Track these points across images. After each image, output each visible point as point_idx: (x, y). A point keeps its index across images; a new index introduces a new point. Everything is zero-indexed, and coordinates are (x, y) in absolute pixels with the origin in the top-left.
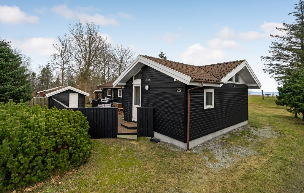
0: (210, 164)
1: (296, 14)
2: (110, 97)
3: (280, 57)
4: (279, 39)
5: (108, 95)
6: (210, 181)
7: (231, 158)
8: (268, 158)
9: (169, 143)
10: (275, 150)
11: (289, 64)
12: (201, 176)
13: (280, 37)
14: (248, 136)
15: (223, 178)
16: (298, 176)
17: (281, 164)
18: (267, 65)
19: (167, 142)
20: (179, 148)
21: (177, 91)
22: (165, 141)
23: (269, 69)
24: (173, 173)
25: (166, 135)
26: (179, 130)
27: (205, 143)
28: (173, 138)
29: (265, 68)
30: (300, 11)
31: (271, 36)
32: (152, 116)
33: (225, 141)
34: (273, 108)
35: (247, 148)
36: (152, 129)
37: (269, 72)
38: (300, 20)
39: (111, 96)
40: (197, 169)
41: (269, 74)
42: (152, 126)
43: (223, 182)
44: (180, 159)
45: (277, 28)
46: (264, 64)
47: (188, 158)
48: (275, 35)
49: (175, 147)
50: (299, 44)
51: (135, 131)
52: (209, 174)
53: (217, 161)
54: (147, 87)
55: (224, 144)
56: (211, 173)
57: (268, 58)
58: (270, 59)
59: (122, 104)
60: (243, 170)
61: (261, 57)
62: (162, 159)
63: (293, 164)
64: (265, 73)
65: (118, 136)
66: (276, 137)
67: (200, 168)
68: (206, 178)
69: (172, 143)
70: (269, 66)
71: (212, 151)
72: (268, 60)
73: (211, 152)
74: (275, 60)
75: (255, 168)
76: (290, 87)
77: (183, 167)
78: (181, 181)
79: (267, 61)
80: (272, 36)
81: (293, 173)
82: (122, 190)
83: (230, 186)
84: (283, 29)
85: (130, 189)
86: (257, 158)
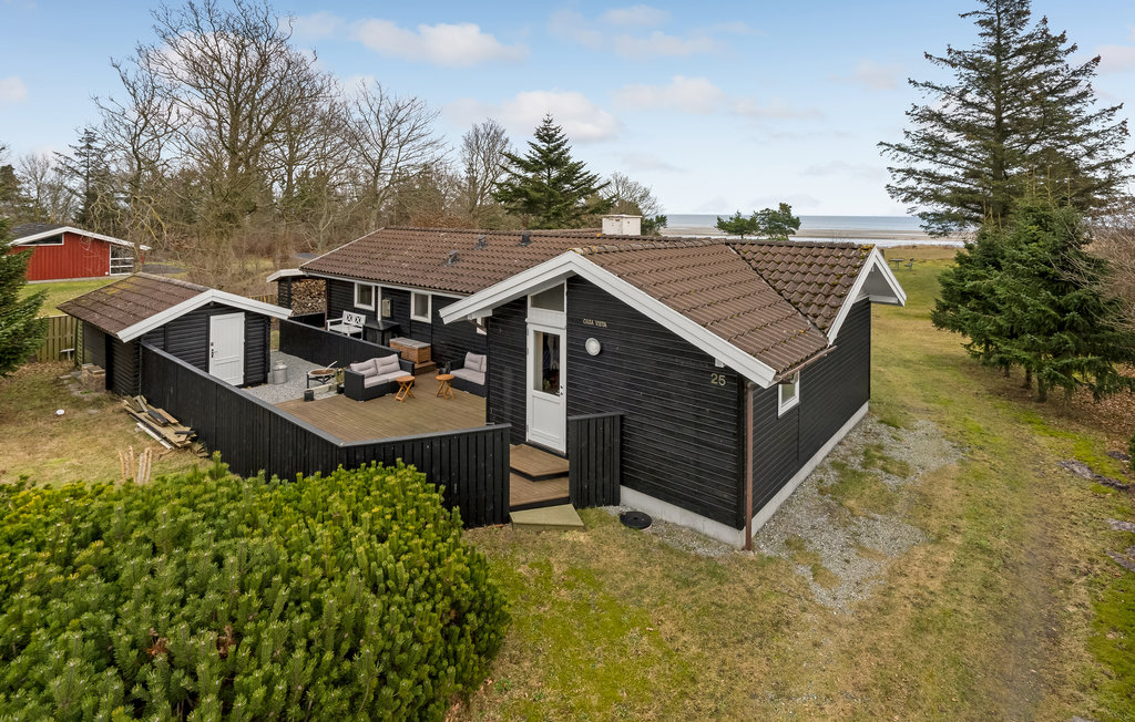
0: (820, 593)
1: (983, 17)
2: (371, 316)
3: (936, 146)
4: (935, 93)
5: (357, 305)
6: (843, 652)
7: (866, 563)
8: (951, 552)
9: (684, 527)
10: (960, 518)
11: (961, 171)
12: (817, 638)
13: (936, 88)
14: (884, 469)
15: (869, 638)
16: (1023, 600)
17: (984, 569)
18: (898, 171)
19: (672, 521)
20: (720, 543)
21: (713, 382)
22: (664, 519)
23: (903, 186)
24: (746, 638)
25: (671, 503)
26: (719, 493)
27: (779, 513)
28: (696, 512)
29: (893, 184)
30: (993, 11)
31: (910, 82)
32: (617, 440)
33: (832, 499)
34: (917, 316)
35: (894, 519)
36: (617, 479)
37: (904, 195)
38: (992, 40)
39: (372, 308)
40: (798, 616)
41: (905, 200)
42: (617, 472)
43: (874, 649)
44: (741, 589)
45: (927, 56)
46: (890, 168)
47: (760, 578)
48: (924, 82)
49: (706, 540)
50: (989, 111)
51: (561, 488)
52: (831, 627)
53: (834, 579)
54: (593, 347)
55: (830, 510)
56: (836, 623)
57: (901, 149)
58: (906, 154)
59: (432, 346)
60: (906, 602)
61: (881, 144)
62: (693, 593)
63: (1008, 561)
64: (893, 197)
65: (516, 517)
66: (954, 466)
67: (804, 610)
68: (829, 642)
69: (692, 526)
70: (902, 175)
71: (810, 542)
72: (902, 155)
73: (810, 548)
74: (922, 157)
75: (932, 593)
76: (975, 286)
77: (762, 615)
78: (776, 662)
79: (897, 159)
80: (916, 84)
81: (1011, 595)
82: (647, 716)
83: (892, 660)
84: (945, 61)
85: (665, 708)
86: (926, 557)
